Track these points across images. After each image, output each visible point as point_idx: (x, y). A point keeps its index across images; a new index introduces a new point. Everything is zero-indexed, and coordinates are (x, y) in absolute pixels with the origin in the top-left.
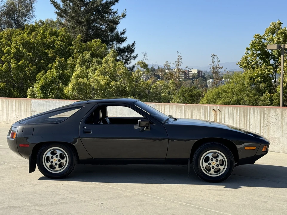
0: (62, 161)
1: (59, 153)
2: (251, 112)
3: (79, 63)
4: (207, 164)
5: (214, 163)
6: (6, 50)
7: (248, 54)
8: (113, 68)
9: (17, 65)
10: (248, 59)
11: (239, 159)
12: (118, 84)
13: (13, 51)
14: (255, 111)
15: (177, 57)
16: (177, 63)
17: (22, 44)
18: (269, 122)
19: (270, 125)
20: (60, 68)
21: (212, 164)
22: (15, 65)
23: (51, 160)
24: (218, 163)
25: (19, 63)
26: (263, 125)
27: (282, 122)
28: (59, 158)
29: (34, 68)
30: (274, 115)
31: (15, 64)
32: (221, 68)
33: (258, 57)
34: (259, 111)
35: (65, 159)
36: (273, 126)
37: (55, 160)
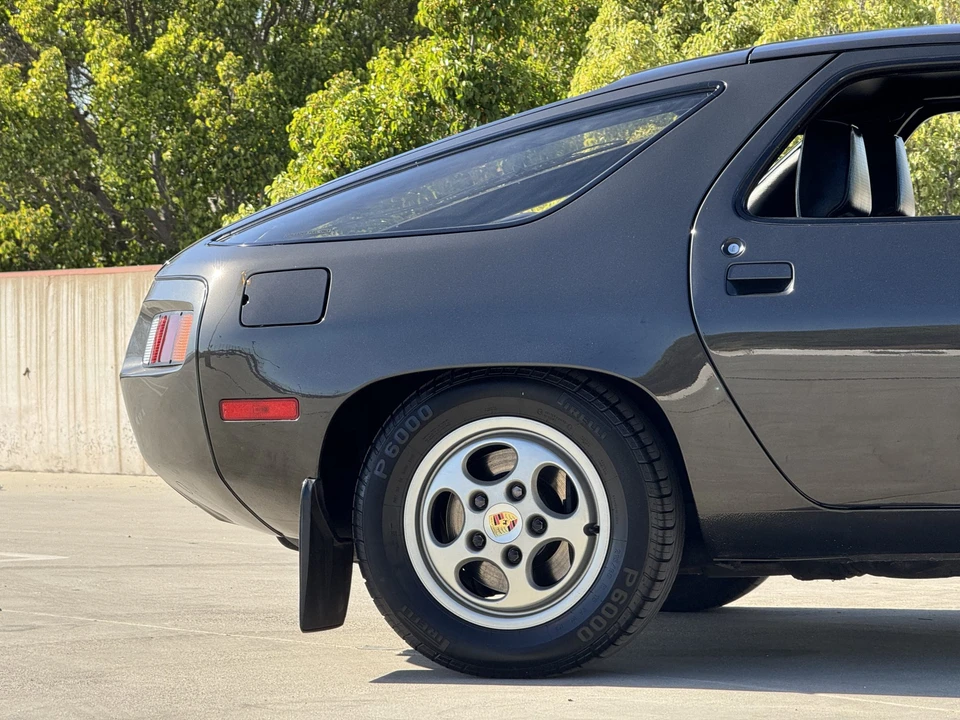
0: (557, 528)
1: (526, 465)
9: (133, 66)
20: (472, 22)
23: (473, 521)
25: (151, 55)
28: (531, 506)
29: (259, 85)
31: (121, 58)
35: (581, 516)
37: (504, 523)
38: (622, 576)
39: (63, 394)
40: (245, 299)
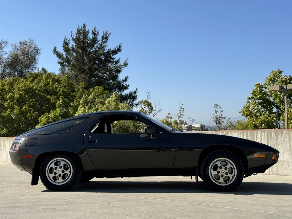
0: (66, 172)
2: (258, 135)
3: (82, 104)
4: (216, 172)
5: (223, 171)
6: (9, 95)
7: (250, 102)
8: (115, 106)
9: (20, 111)
10: (251, 107)
11: (249, 168)
12: (121, 123)
13: (16, 96)
14: (261, 134)
15: (179, 109)
16: (179, 114)
17: (24, 90)
18: (277, 145)
19: (278, 148)
20: (63, 106)
21: (221, 172)
22: (18, 112)
23: (55, 171)
24: (227, 171)
25: (22, 110)
27: (290, 144)
28: (63, 169)
29: (36, 114)
30: (281, 137)
31: (18, 110)
32: (224, 118)
33: (260, 105)
34: (266, 134)
35: (69, 170)
36: (281, 148)
37: (59, 171)
38: (74, 178)
39: (6, 153)
40: (26, 142)
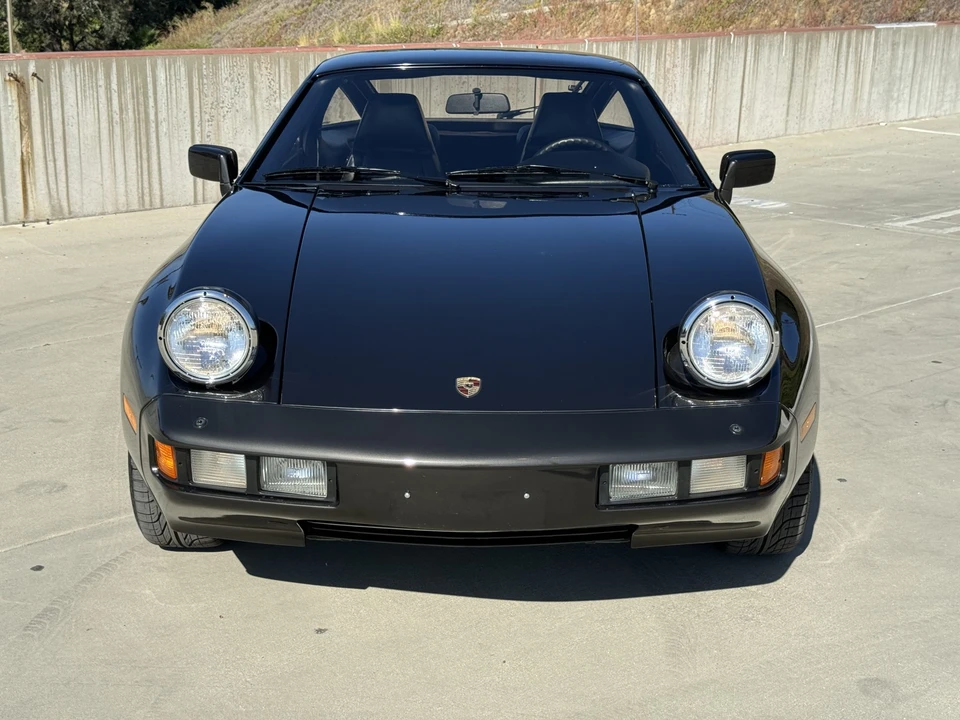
2: (158, 72)
14: (170, 69)
18: (217, 104)
26: (199, 116)
27: (253, 99)
30: (230, 79)
34: (182, 69)
